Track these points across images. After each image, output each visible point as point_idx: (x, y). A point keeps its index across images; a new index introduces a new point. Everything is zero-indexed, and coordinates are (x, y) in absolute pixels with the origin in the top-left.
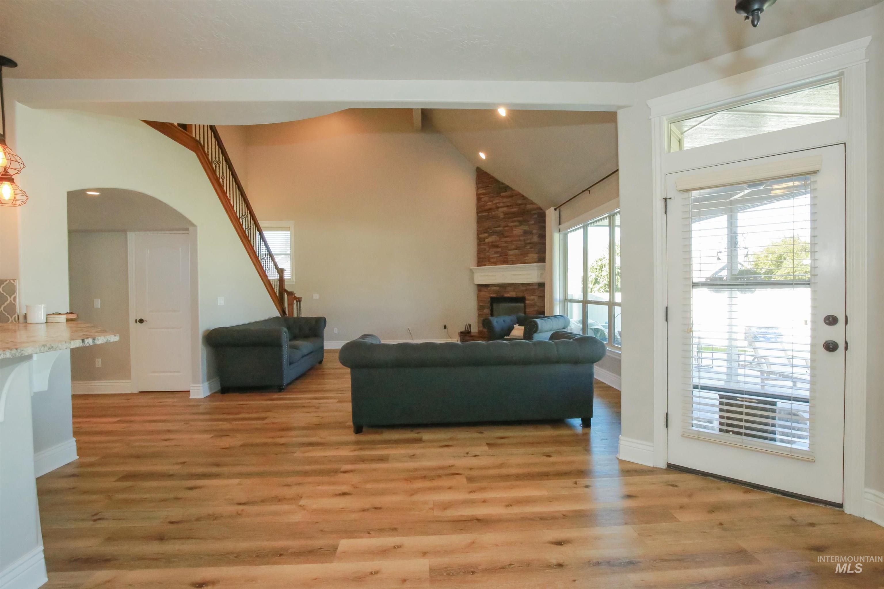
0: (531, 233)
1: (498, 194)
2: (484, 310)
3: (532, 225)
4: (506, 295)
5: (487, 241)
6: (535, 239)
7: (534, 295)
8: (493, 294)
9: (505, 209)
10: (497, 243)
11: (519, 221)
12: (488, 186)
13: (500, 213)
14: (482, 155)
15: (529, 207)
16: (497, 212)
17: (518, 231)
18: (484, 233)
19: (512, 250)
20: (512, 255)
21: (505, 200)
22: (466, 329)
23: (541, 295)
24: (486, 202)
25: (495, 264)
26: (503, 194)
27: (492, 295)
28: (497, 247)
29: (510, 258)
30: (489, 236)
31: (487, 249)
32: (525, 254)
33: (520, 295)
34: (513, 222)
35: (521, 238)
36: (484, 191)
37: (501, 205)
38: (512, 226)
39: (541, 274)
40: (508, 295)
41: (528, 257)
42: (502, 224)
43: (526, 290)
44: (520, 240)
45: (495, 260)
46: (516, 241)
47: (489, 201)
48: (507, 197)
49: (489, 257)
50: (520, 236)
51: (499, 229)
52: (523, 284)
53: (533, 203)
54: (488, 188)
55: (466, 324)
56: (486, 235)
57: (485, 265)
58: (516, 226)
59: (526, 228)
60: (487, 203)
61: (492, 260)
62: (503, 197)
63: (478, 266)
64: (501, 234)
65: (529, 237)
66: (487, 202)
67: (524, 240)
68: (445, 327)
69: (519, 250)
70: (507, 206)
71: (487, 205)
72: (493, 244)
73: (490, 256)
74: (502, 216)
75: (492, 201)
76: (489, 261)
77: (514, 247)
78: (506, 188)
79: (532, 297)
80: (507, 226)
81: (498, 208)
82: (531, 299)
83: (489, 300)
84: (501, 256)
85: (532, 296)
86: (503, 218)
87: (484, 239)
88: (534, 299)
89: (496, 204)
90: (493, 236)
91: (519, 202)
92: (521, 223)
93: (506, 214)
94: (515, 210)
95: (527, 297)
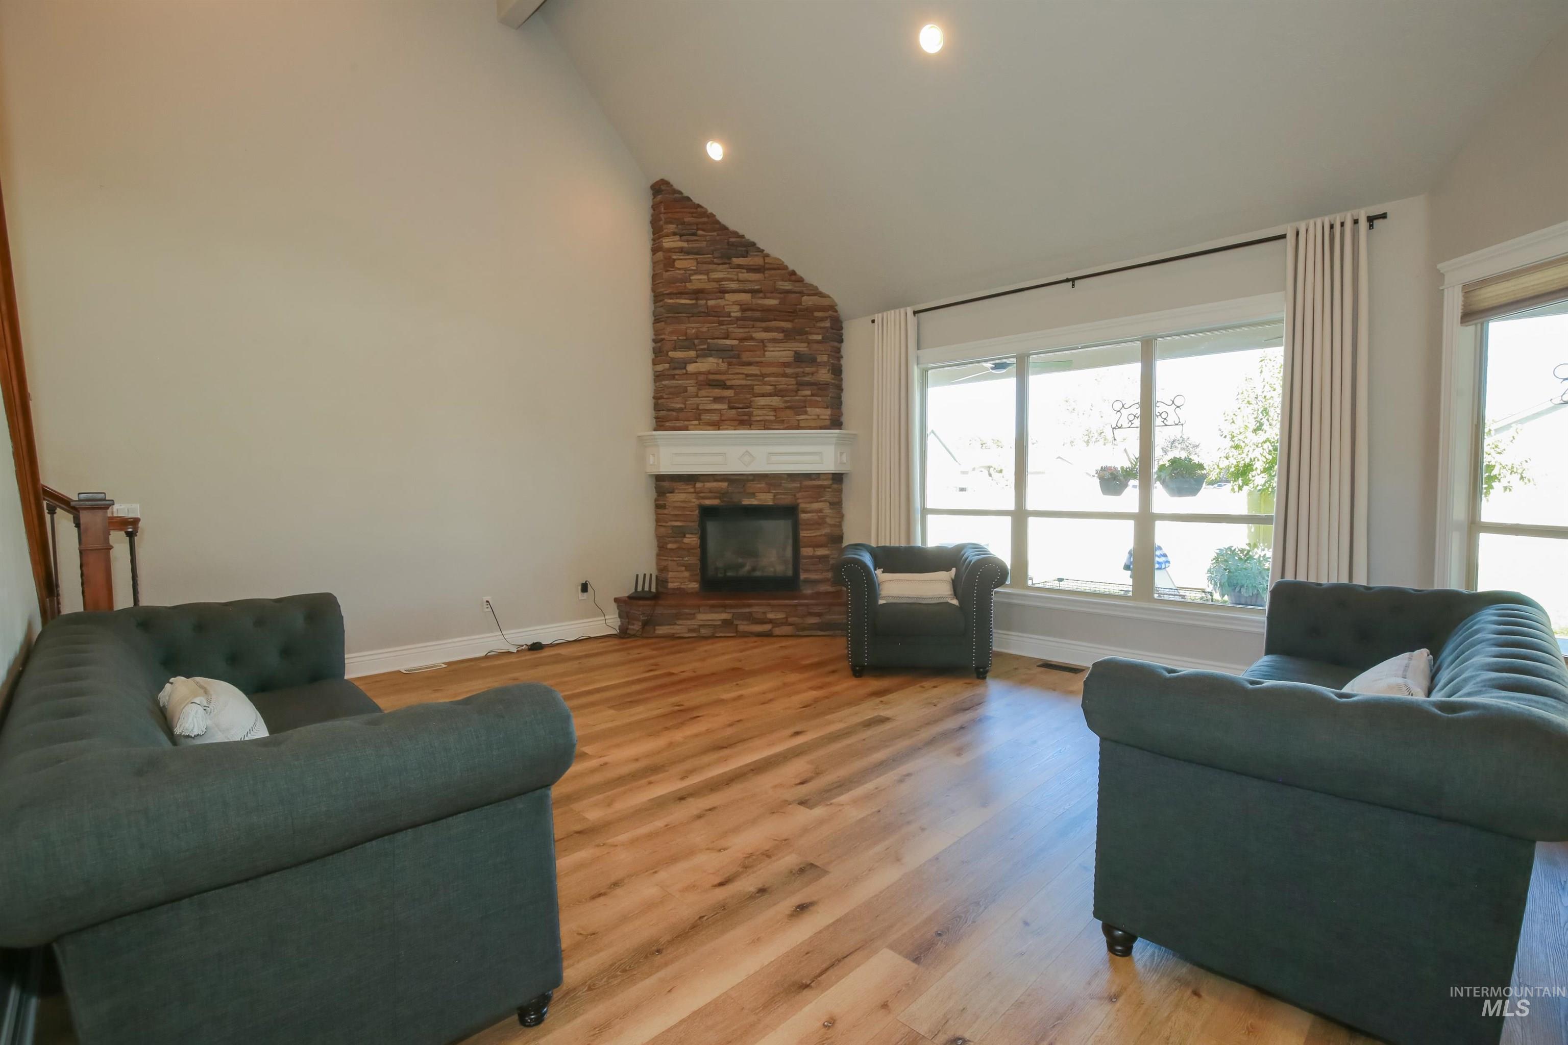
0: (813, 361)
1: (726, 259)
2: (684, 537)
3: (818, 342)
4: (746, 502)
5: (691, 368)
6: (824, 375)
7: (819, 500)
8: (715, 498)
9: (745, 297)
10: (723, 377)
11: (783, 330)
12: (694, 234)
13: (732, 303)
14: (715, 151)
15: (807, 301)
16: (721, 302)
17: (780, 353)
18: (688, 348)
19: (763, 395)
20: (763, 407)
21: (744, 275)
22: (640, 589)
23: (835, 500)
24: (690, 272)
25: (716, 425)
26: (736, 261)
27: (708, 502)
28: (723, 385)
29: (758, 414)
30: (698, 357)
31: (692, 390)
32: (799, 409)
33: (786, 500)
34: (766, 330)
35: (789, 371)
36: (685, 245)
37: (734, 286)
38: (762, 341)
39: (841, 453)
40: (754, 502)
41: (806, 413)
42: (740, 332)
43: (800, 489)
44: (785, 375)
45: (715, 417)
46: (773, 375)
47: (697, 272)
48: (750, 269)
49: (697, 409)
50: (785, 365)
51: (728, 342)
52: (792, 477)
53: (816, 292)
54: (695, 238)
55: (637, 576)
56: (692, 354)
57: (686, 429)
58: (774, 340)
59: (802, 348)
60: (690, 275)
61: (705, 417)
62: (739, 267)
63: (655, 430)
64: (732, 356)
65: (808, 370)
66: (692, 272)
67: (796, 376)
68: (585, 588)
69: (782, 396)
70: (752, 292)
71: (690, 281)
72: (711, 377)
73: (701, 407)
74: (736, 312)
75: (707, 273)
76: (698, 419)
77: (769, 389)
78: (748, 247)
79: (816, 506)
80: (752, 338)
81: (724, 291)
82: (810, 510)
83: (697, 512)
84: (731, 408)
85: (817, 502)
86: (738, 319)
87: (684, 363)
88: (820, 511)
89: (718, 281)
90: (711, 359)
91: (787, 286)
92: (789, 336)
93: (744, 308)
94: (773, 302)
95: (802, 506)
